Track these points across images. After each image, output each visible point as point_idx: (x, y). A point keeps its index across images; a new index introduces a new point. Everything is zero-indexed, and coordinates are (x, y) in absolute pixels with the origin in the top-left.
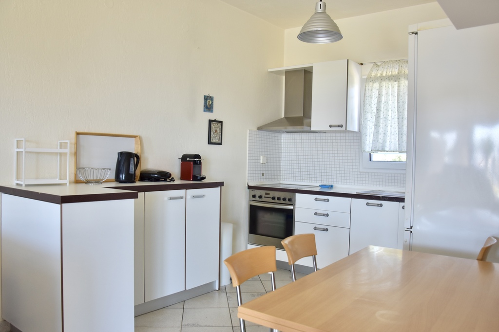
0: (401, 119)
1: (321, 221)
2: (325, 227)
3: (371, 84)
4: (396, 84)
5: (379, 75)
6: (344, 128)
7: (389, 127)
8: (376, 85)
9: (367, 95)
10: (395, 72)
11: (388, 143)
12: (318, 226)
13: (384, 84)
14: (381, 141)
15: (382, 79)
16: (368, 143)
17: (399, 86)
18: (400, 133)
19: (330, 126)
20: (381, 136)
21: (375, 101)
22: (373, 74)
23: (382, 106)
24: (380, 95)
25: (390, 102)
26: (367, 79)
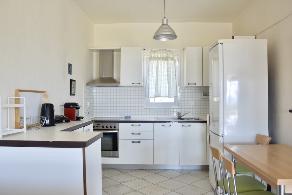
0: (169, 80)
1: (136, 137)
2: (139, 141)
3: (152, 61)
4: (166, 62)
5: (156, 56)
6: (140, 85)
7: (162, 84)
8: (155, 62)
9: (150, 67)
10: (165, 56)
11: (162, 93)
12: (133, 140)
13: (159, 61)
14: (159, 92)
15: (158, 59)
16: (152, 92)
17: (167, 63)
18: (169, 88)
19: (133, 84)
20: (159, 89)
21: (154, 70)
22: (153, 56)
23: (159, 73)
24: (157, 67)
25: (163, 71)
26: (149, 58)
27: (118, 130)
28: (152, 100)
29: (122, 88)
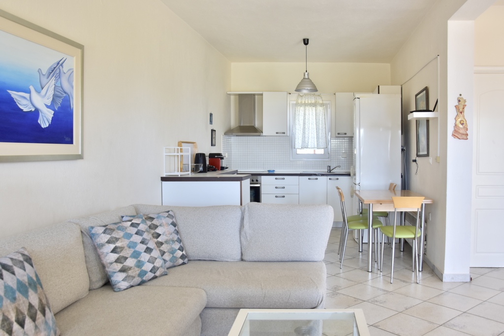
0: (318, 130)
1: (280, 192)
2: (283, 195)
3: (299, 107)
4: (314, 108)
5: (303, 102)
6: (285, 135)
7: (310, 134)
8: (302, 108)
9: (297, 114)
10: (313, 101)
11: (310, 143)
12: (277, 195)
13: (307, 108)
14: (307, 142)
15: (305, 105)
16: (298, 143)
17: (316, 110)
18: (318, 138)
19: (277, 133)
20: (306, 139)
21: (301, 118)
22: (299, 101)
23: (306, 121)
24: (305, 114)
25: (310, 119)
26: (296, 104)
27: (260, 184)
28: (299, 152)
29: (265, 138)
